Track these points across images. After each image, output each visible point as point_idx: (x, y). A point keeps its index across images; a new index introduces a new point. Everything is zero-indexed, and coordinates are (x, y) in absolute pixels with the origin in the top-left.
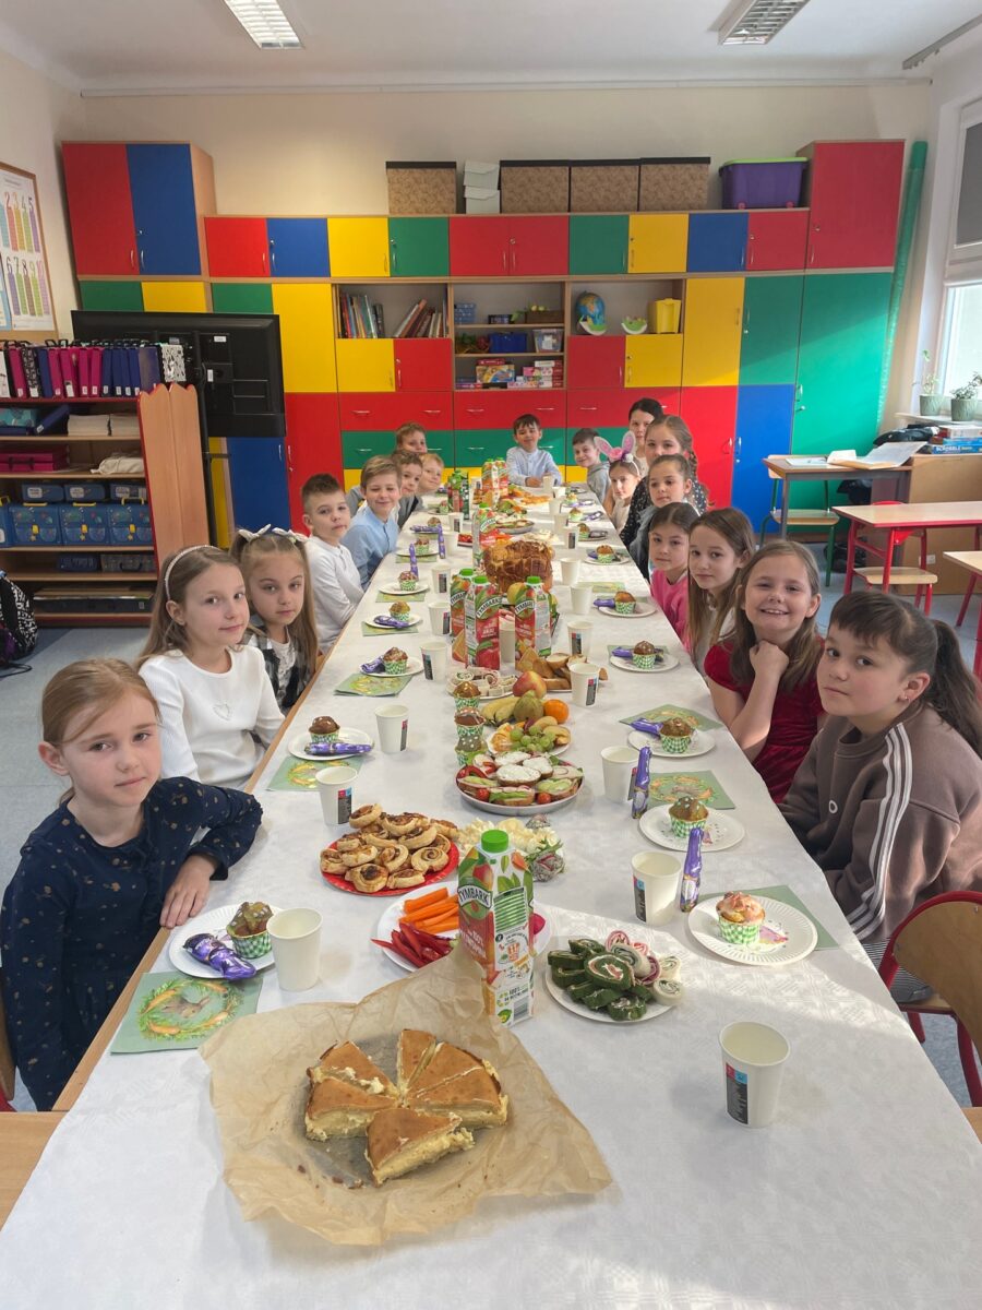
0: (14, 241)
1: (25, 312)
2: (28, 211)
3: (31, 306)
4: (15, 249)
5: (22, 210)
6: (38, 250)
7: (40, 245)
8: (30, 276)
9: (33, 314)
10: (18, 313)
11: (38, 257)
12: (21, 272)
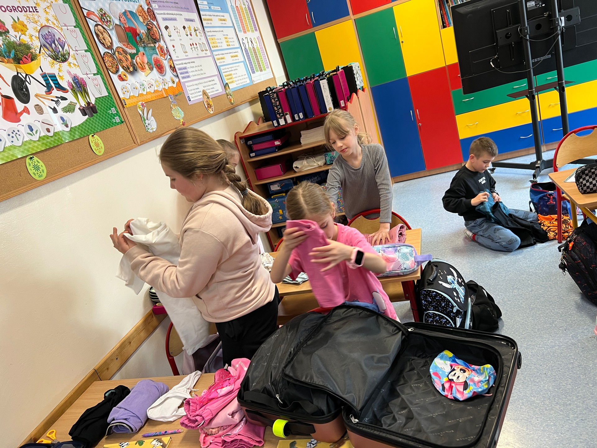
0: (243, 27)
1: (257, 71)
2: (247, 7)
3: (259, 66)
4: (245, 32)
5: (244, 6)
6: (256, 30)
7: (257, 27)
8: (255, 47)
9: (261, 70)
10: (254, 72)
11: (257, 34)
12: (250, 46)
